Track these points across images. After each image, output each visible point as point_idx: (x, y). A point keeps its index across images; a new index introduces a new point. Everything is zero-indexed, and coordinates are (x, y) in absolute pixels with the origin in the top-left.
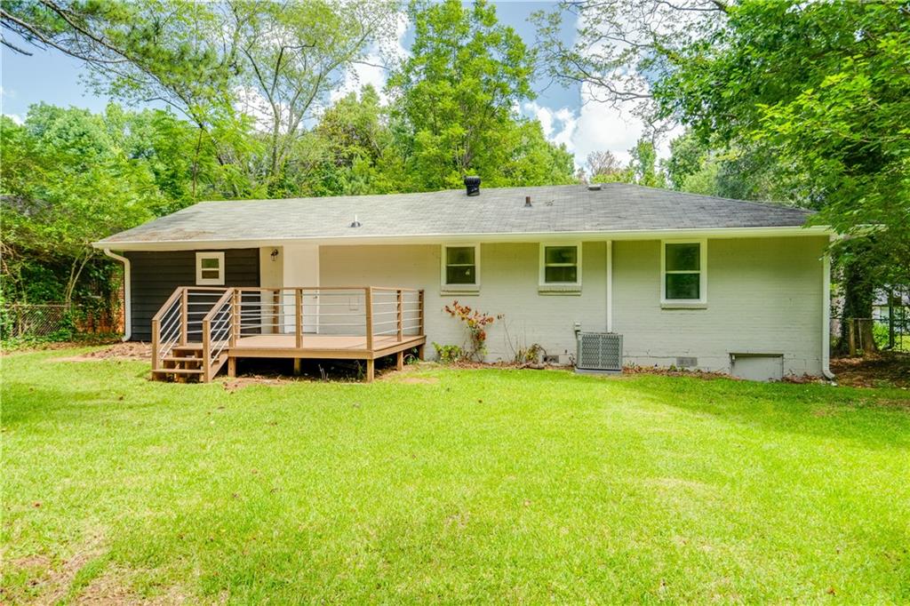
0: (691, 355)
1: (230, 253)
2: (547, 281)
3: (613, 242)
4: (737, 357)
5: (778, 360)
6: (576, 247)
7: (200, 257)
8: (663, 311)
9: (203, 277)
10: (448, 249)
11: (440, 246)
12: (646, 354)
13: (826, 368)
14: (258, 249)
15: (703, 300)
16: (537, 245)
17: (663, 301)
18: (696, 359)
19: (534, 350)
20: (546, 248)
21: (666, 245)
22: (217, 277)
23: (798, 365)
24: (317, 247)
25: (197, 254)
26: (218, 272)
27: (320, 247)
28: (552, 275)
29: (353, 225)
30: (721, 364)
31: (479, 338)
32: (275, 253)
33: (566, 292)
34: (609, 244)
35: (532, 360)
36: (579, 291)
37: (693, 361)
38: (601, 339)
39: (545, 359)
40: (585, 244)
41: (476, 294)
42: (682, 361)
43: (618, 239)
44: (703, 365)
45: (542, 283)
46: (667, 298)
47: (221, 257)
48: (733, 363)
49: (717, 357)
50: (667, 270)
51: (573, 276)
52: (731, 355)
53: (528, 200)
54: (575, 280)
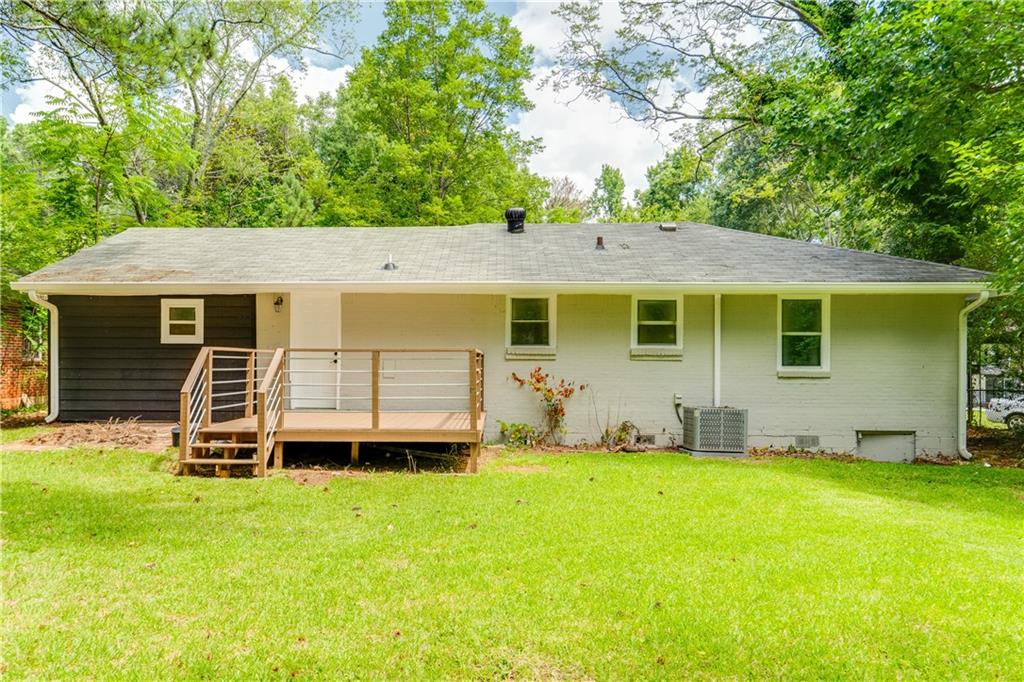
0: (812, 433)
1: (213, 302)
2: (640, 342)
3: (723, 297)
4: (865, 435)
5: (910, 438)
6: (675, 301)
7: (166, 305)
8: (780, 381)
9: (171, 333)
10: (513, 300)
11: (504, 296)
12: (759, 432)
13: (963, 446)
14: (254, 296)
15: (826, 366)
16: (628, 298)
17: (780, 368)
18: (817, 437)
19: (625, 428)
20: (639, 301)
21: (783, 301)
22: (193, 333)
23: (931, 444)
24: (339, 294)
25: (163, 300)
26: (194, 326)
27: (343, 295)
28: (648, 335)
29: (387, 267)
30: (847, 445)
31: (555, 414)
32: (280, 301)
33: (665, 356)
34: (718, 298)
35: (623, 442)
36: (680, 356)
37: (815, 441)
38: (722, 416)
39: (638, 440)
40: (687, 298)
41: (551, 358)
42: (801, 440)
43: (728, 293)
44: (825, 444)
45: (634, 345)
46: (783, 364)
47: (199, 305)
48: (859, 442)
49: (843, 436)
50: (783, 331)
51: (672, 337)
52: (857, 432)
53: (600, 241)
54: (674, 342)
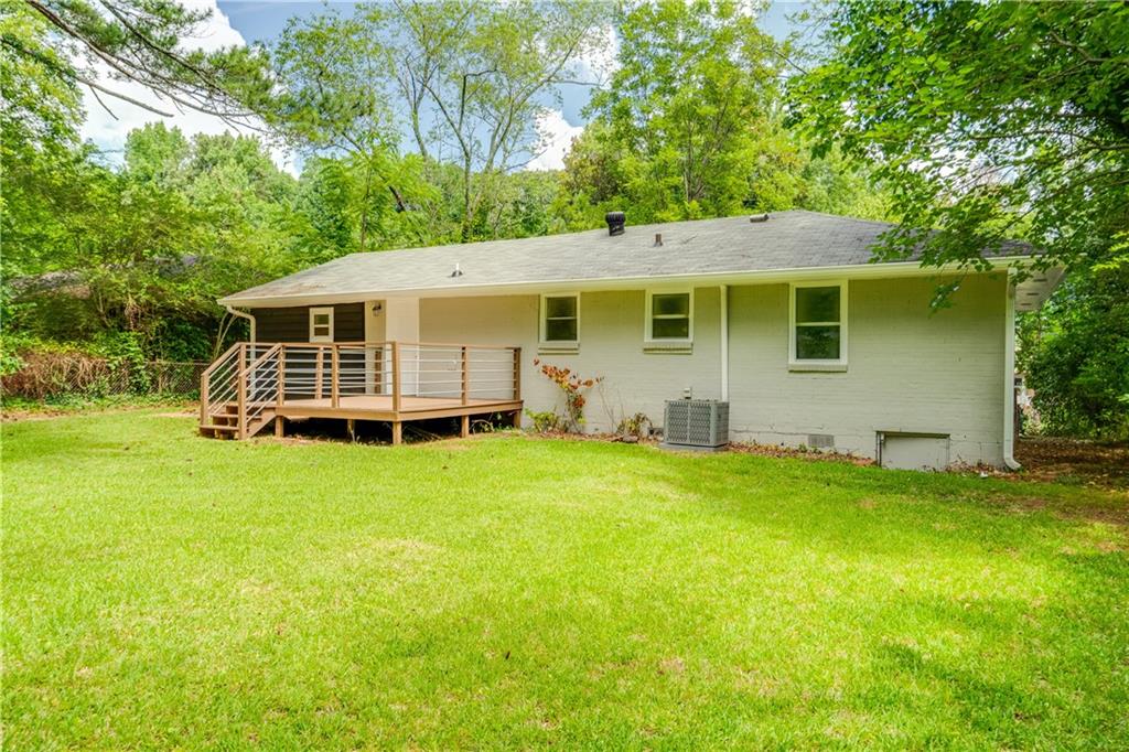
0: (826, 432)
1: (339, 308)
2: (654, 336)
3: (729, 288)
4: (887, 437)
5: (942, 442)
6: (688, 295)
7: (313, 313)
8: (792, 375)
9: (316, 335)
10: (549, 299)
11: (539, 296)
12: (769, 429)
13: (1008, 455)
14: (363, 303)
15: (843, 361)
16: (642, 293)
17: (793, 361)
18: (833, 437)
19: (639, 419)
20: (654, 296)
21: (798, 290)
22: (327, 334)
23: (966, 449)
24: (417, 299)
25: (311, 310)
26: (327, 329)
27: (421, 300)
28: (661, 329)
29: (454, 275)
30: (866, 448)
31: (577, 404)
32: (378, 307)
33: (674, 349)
34: (723, 289)
35: (631, 434)
36: (688, 349)
37: (829, 440)
38: (689, 408)
39: (652, 432)
40: (697, 290)
41: (574, 352)
42: (814, 439)
43: (740, 283)
44: (841, 446)
45: (648, 339)
46: (798, 357)
47: (330, 312)
48: (882, 445)
49: (861, 437)
50: (797, 321)
51: (685, 330)
52: (878, 433)
53: (658, 238)
54: (686, 335)
